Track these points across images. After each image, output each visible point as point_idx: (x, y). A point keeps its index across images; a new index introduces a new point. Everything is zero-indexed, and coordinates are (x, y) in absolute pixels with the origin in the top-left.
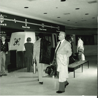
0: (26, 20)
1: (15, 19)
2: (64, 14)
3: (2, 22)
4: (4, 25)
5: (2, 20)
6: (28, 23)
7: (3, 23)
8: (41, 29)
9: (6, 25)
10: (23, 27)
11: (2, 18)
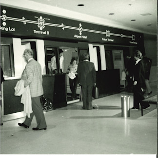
0: (80, 25)
1: (62, 24)
2: (142, 15)
3: (41, 29)
4: (45, 33)
5: (42, 25)
6: (83, 30)
7: (43, 30)
8: (105, 40)
9: (48, 33)
10: (75, 36)
11: (42, 22)
